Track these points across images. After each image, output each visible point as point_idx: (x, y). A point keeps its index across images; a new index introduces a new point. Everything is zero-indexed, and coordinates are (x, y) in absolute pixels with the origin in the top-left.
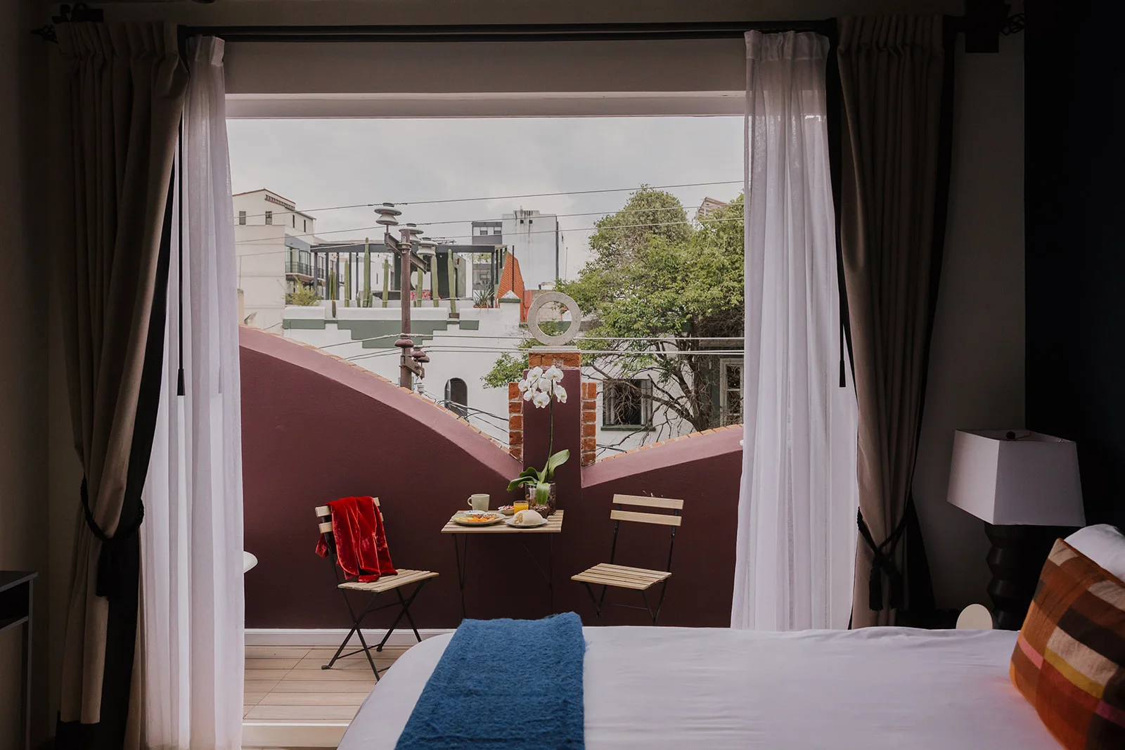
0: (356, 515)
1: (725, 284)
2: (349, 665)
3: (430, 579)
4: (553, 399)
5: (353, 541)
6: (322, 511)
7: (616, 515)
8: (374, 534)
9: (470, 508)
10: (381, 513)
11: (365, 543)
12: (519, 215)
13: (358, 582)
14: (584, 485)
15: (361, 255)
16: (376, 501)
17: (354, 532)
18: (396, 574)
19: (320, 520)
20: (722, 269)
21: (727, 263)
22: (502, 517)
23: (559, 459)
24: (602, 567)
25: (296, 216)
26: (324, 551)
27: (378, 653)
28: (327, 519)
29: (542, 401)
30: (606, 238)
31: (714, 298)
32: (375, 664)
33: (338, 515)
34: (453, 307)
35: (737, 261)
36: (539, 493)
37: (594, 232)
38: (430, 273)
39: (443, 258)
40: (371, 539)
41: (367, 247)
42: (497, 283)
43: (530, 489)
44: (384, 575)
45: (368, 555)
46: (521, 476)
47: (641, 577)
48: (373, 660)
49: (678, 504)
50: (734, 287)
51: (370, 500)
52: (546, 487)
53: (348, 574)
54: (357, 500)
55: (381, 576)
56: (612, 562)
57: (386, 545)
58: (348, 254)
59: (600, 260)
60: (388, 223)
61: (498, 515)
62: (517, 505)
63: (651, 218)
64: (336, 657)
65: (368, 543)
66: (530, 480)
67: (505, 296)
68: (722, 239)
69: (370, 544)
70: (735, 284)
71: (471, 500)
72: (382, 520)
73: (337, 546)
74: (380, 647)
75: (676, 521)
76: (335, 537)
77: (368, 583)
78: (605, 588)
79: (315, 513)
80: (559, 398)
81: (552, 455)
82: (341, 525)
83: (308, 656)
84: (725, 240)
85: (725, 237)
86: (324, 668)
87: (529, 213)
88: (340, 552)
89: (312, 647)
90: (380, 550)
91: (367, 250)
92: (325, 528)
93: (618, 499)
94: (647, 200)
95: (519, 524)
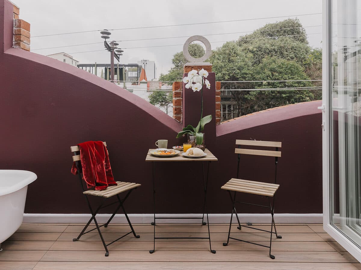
0: (94, 150)
1: (223, 72)
2: (89, 238)
3: (136, 188)
4: (204, 86)
5: (92, 166)
6: (74, 149)
7: (238, 151)
8: (104, 162)
9: (157, 147)
10: (107, 150)
11: (99, 167)
12: (143, 61)
13: (95, 190)
14: (218, 135)
15: (94, 68)
16: (105, 143)
17: (92, 161)
18: (116, 185)
19: (73, 154)
20: (221, 67)
21: (223, 65)
22: (178, 152)
23: (206, 120)
24: (233, 180)
25: (73, 61)
26: (76, 171)
27: (106, 228)
28: (78, 153)
29: (197, 87)
30: (178, 60)
31: (219, 77)
32: (103, 236)
33: (83, 151)
34: (124, 85)
35: (226, 65)
36: (198, 138)
37: (173, 58)
38: (116, 75)
39: (121, 70)
40: (102, 165)
41: (96, 65)
42: (139, 77)
43: (191, 137)
44: (110, 185)
45: (100, 174)
46: (184, 130)
47: (264, 187)
48: (102, 234)
49: (279, 144)
50: (226, 73)
51: (102, 144)
52: (201, 135)
53: (89, 185)
54: (95, 143)
55: (108, 186)
56: (237, 177)
57: (110, 168)
58: (89, 67)
59: (175, 68)
60: (105, 38)
61: (175, 151)
62: (185, 146)
63: (194, 52)
64: (82, 233)
65: (101, 167)
66: (189, 132)
67: (142, 81)
68: (221, 57)
69: (102, 168)
70: (227, 72)
71: (157, 143)
72: (108, 154)
73: (83, 169)
74: (106, 225)
75: (278, 154)
76: (82, 163)
77: (101, 191)
78: (235, 192)
79: (70, 149)
80: (207, 85)
81: (202, 118)
82: (85, 157)
83: (66, 231)
84: (222, 57)
85: (222, 56)
86: (75, 240)
87: (146, 61)
88: (85, 172)
89: (68, 224)
90: (107, 171)
91: (96, 66)
92: (76, 158)
93: (238, 142)
94: (192, 46)
95: (191, 156)
